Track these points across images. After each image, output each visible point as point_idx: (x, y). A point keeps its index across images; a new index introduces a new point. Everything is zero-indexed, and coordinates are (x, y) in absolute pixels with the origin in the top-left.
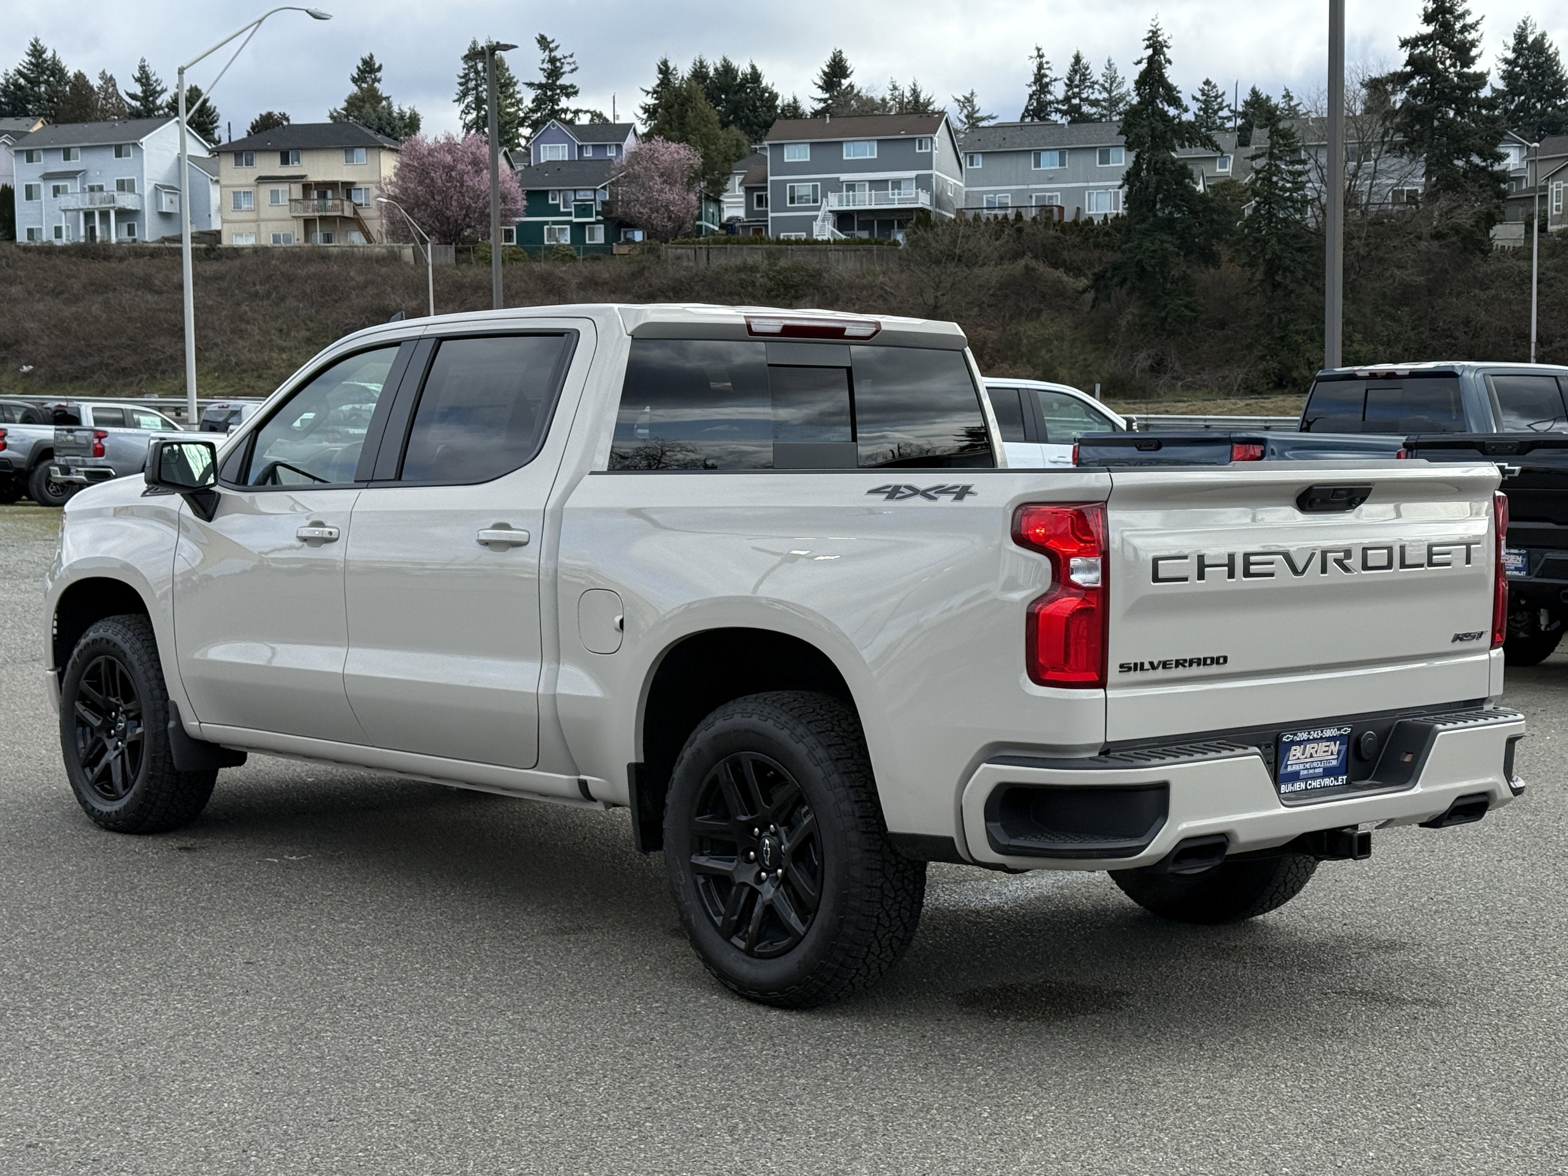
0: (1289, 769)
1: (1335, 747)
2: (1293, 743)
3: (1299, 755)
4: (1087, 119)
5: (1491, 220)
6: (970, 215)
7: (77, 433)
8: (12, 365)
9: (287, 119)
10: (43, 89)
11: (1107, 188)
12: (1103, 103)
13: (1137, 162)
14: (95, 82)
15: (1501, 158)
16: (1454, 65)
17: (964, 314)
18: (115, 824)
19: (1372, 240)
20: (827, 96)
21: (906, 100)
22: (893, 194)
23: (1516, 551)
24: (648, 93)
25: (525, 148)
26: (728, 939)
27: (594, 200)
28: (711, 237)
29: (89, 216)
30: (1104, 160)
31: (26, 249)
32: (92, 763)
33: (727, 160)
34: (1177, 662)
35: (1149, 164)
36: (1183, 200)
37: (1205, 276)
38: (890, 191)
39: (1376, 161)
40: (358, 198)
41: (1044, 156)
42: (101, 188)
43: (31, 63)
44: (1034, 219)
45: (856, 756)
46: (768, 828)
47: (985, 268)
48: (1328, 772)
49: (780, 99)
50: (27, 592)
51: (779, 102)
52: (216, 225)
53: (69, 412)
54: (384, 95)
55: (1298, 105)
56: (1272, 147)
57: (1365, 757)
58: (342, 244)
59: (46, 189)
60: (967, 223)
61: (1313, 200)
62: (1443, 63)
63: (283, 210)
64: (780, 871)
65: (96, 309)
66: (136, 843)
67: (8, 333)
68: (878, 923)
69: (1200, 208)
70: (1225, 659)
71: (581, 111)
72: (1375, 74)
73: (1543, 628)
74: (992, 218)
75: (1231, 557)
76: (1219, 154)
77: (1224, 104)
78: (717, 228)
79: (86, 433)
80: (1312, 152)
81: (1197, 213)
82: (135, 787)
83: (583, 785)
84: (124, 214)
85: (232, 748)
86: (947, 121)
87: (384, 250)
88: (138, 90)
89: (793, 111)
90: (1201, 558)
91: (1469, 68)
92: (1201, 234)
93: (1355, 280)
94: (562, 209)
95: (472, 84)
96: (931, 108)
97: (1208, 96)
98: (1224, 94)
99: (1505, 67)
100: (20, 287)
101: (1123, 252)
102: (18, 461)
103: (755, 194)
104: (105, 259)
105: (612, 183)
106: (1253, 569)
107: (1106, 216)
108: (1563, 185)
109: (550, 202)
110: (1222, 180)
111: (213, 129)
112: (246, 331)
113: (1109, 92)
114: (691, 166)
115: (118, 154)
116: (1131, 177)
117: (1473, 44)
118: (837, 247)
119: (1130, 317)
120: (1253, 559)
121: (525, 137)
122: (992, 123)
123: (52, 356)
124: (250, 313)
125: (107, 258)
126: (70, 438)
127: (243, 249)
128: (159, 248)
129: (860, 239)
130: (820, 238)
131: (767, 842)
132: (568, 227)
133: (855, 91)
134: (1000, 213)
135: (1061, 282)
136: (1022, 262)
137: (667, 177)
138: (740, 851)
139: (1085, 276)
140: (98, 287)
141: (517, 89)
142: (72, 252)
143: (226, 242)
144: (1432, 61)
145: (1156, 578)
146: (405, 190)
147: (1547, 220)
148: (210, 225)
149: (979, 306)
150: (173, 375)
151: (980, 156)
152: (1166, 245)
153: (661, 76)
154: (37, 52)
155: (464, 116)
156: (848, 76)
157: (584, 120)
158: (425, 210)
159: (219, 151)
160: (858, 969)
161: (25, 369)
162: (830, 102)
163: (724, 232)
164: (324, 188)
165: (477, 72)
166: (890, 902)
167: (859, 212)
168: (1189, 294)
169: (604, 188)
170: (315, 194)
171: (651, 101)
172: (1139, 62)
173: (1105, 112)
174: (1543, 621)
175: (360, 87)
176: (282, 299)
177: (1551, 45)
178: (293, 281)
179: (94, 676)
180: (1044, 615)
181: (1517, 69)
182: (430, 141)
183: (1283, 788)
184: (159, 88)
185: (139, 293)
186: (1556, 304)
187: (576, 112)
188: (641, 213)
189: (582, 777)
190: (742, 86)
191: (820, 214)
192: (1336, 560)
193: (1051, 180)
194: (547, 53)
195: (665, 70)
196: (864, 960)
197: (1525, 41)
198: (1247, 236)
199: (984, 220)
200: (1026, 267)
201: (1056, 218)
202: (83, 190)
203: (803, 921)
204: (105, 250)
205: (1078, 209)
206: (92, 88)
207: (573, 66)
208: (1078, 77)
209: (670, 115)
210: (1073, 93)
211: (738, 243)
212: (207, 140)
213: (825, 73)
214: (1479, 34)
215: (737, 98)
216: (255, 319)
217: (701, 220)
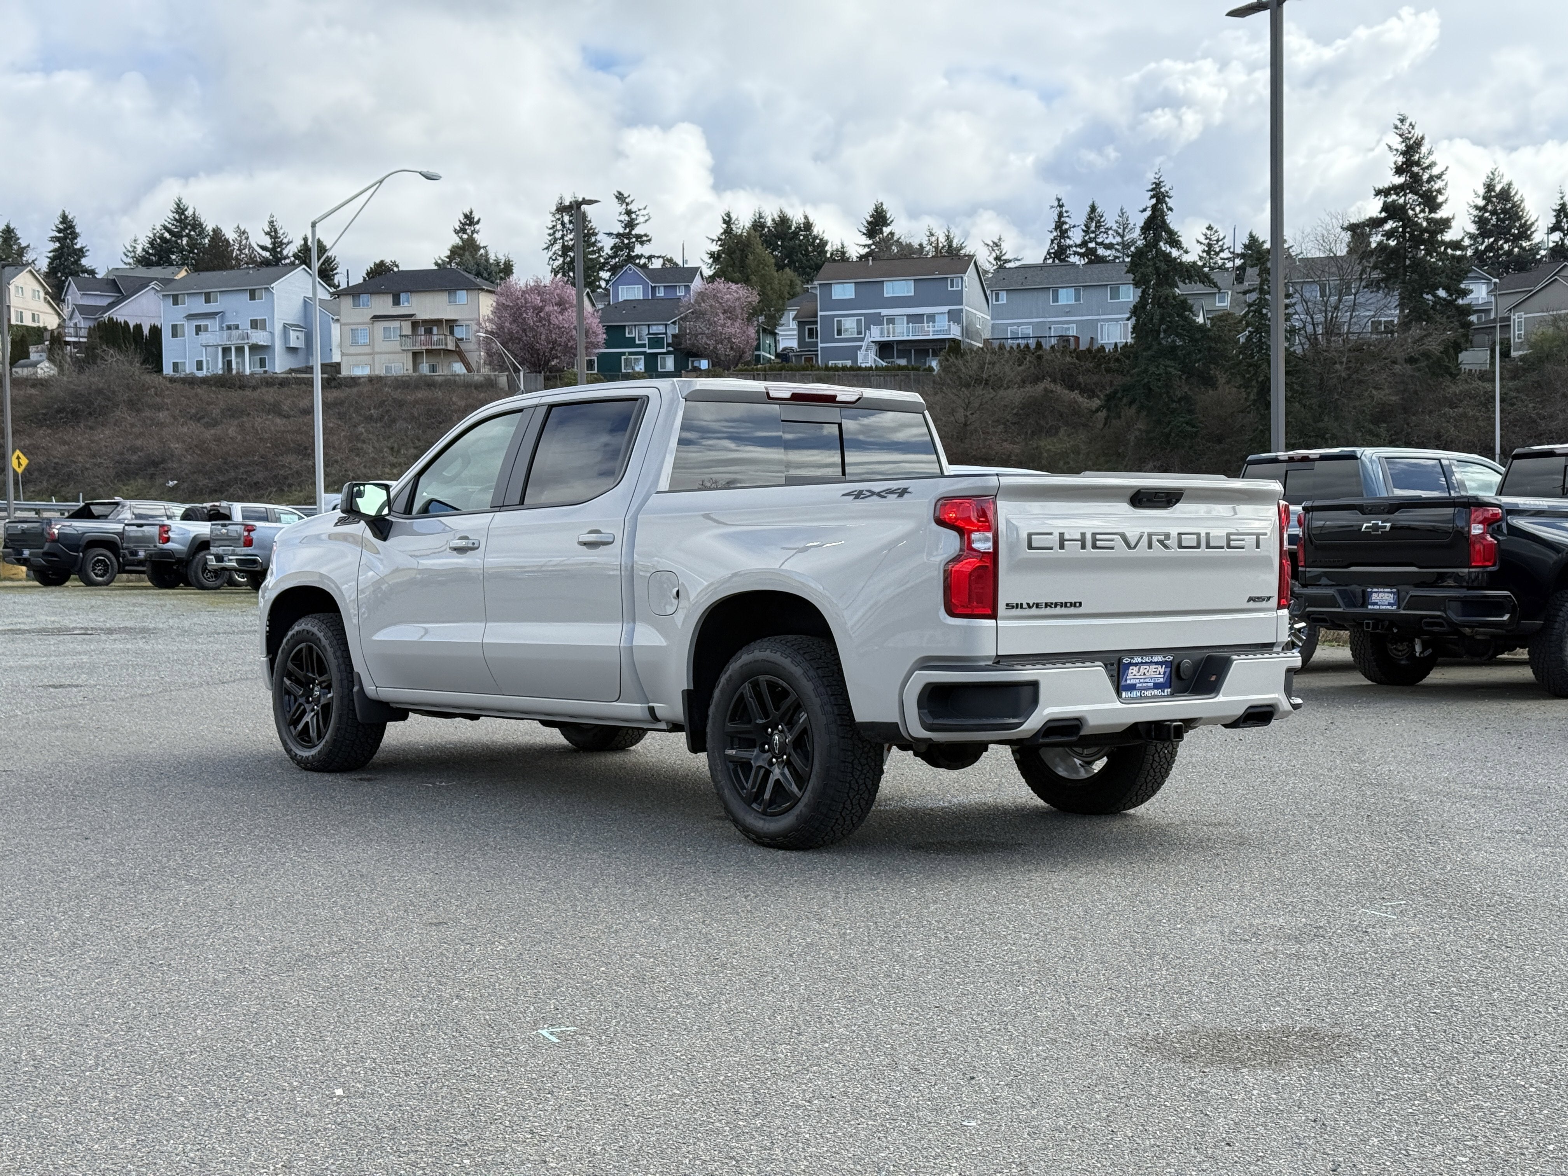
0: (1128, 682)
1: (1161, 669)
2: (1131, 664)
3: (1135, 672)
4: (1102, 260)
5: (1457, 347)
6: (996, 344)
7: (230, 527)
8: (159, 481)
9: (397, 266)
10: (184, 242)
11: (1117, 320)
12: (1117, 247)
13: (1143, 297)
14: (230, 235)
15: (1465, 293)
16: (1423, 211)
17: (991, 431)
18: (312, 764)
19: (1352, 365)
20: (870, 242)
21: (941, 245)
22: (928, 327)
23: (1389, 590)
24: (713, 240)
25: (605, 289)
26: (750, 806)
27: (666, 333)
28: (768, 365)
29: (226, 350)
30: (1115, 294)
31: (172, 380)
32: (296, 723)
33: (781, 297)
34: (1046, 604)
35: (1153, 299)
36: (1184, 330)
37: (1205, 398)
38: (925, 324)
39: (1355, 295)
40: (459, 333)
41: (1062, 293)
42: (237, 327)
43: (175, 220)
44: (1052, 347)
45: (836, 675)
46: (777, 728)
47: (1009, 391)
48: (1157, 686)
49: (829, 245)
50: (203, 644)
51: (828, 248)
52: (336, 358)
53: (222, 511)
54: (482, 245)
55: (1291, 247)
56: (1262, 284)
57: (1183, 677)
58: (445, 373)
59: (189, 328)
60: (994, 352)
61: (1299, 329)
62: (1413, 210)
63: (395, 345)
64: (785, 757)
65: (232, 431)
66: (328, 778)
67: (156, 453)
68: (850, 787)
69: (1198, 336)
70: (1080, 604)
71: (654, 257)
72: (1354, 220)
73: (1417, 654)
74: (1015, 347)
75: (1083, 535)
76: (1215, 290)
77: (1225, 247)
78: (773, 358)
79: (238, 528)
80: (1298, 288)
81: (1197, 341)
82: (327, 737)
83: (652, 710)
84: (255, 348)
85: (398, 706)
86: (975, 263)
87: (482, 378)
88: (267, 242)
89: (841, 255)
90: (1062, 535)
91: (1435, 212)
92: (1200, 360)
93: (1337, 400)
94: (637, 342)
95: (558, 235)
96: (963, 252)
97: (1210, 239)
98: (1224, 237)
99: (1476, 213)
100: (166, 413)
101: (1132, 376)
102: (179, 552)
103: (807, 327)
104: (240, 388)
105: (681, 319)
106: (1099, 543)
107: (1116, 344)
108: (1524, 316)
109: (627, 335)
110: (1220, 313)
111: (333, 275)
112: (362, 449)
113: (1122, 237)
114: (750, 303)
115: (252, 297)
116: (1137, 310)
117: (1439, 191)
118: (879, 373)
119: (1137, 433)
120: (1098, 537)
121: (604, 280)
122: (1018, 264)
123: (195, 472)
124: (365, 434)
125: (242, 387)
126: (224, 531)
127: (359, 378)
128: (287, 378)
129: (899, 365)
130: (863, 365)
131: (777, 737)
132: (643, 357)
133: (895, 238)
134: (1022, 342)
135: (1076, 402)
136: (1040, 387)
137: (729, 312)
138: (758, 744)
139: (1098, 397)
140: (233, 412)
141: (599, 237)
142: (212, 382)
143: (345, 372)
144: (1403, 208)
145: (1030, 547)
146: (501, 327)
147: (1510, 347)
148: (331, 357)
149: (1004, 424)
150: (299, 488)
151: (1005, 293)
152: (1169, 369)
153: (725, 226)
154: (180, 210)
155: (551, 262)
156: (889, 225)
157: (657, 264)
158: (519, 343)
159: (338, 294)
160: (837, 819)
161: (171, 484)
162: (873, 247)
163: (779, 360)
164: (430, 325)
165: (563, 224)
166: (858, 773)
167: (899, 342)
168: (1190, 412)
169: (674, 323)
170: (422, 330)
171: (715, 248)
172: (1144, 210)
173: (1118, 254)
174: (1418, 649)
175: (461, 238)
176: (394, 421)
177: (1516, 193)
178: (403, 405)
179: (297, 659)
180: (955, 571)
181: (1487, 215)
182: (522, 284)
183: (1124, 695)
184: (285, 241)
185: (270, 417)
186: (1517, 421)
187: (650, 258)
188: (708, 345)
189: (651, 704)
190: (796, 234)
191: (864, 344)
192: (1158, 541)
193: (1068, 314)
194: (624, 206)
195: (728, 220)
196: (841, 813)
197: (1493, 190)
198: (1241, 362)
199: (1008, 349)
200: (1046, 389)
201: (1072, 347)
202: (221, 329)
203: (800, 789)
204: (240, 380)
205: (1092, 338)
206: (227, 241)
207: (647, 217)
208: (1094, 224)
209: (732, 259)
210: (1090, 238)
211: (792, 369)
212: (329, 285)
213: (869, 223)
214: (1444, 183)
215: (792, 243)
216: (370, 439)
217: (759, 350)
